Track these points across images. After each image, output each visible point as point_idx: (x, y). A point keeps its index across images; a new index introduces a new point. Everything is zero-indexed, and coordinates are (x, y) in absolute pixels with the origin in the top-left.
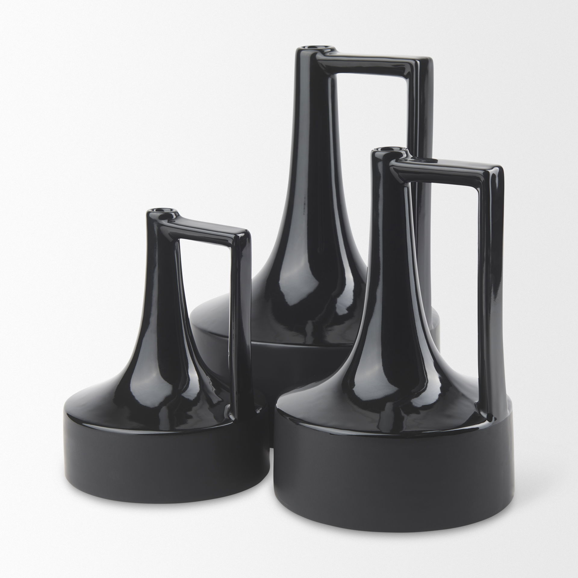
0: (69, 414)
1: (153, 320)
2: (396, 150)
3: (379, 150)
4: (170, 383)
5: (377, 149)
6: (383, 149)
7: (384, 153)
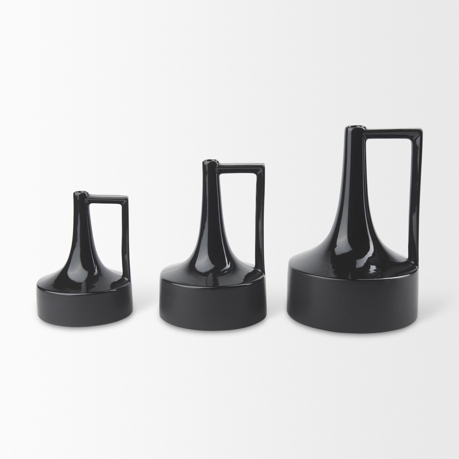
0: (39, 286)
1: (78, 244)
2: (213, 161)
3: (206, 160)
4: (87, 271)
5: (205, 160)
6: (208, 160)
7: (208, 162)
